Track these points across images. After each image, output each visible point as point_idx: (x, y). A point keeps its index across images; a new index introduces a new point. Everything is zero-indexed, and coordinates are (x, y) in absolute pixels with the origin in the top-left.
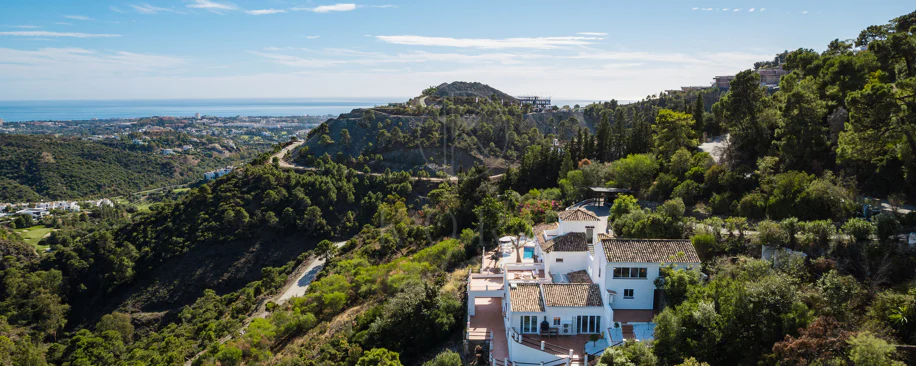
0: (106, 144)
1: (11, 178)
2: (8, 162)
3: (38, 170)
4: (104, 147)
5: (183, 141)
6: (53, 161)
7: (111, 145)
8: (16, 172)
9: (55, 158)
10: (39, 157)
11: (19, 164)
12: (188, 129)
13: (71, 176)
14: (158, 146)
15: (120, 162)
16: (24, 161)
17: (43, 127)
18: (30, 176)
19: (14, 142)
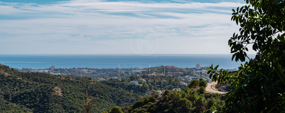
0: (109, 84)
1: (27, 107)
2: (29, 93)
3: (48, 102)
4: (103, 85)
5: (174, 85)
6: (60, 94)
7: (113, 85)
8: (33, 102)
9: (63, 92)
10: (51, 90)
11: (35, 95)
12: (187, 77)
13: (71, 108)
14: (150, 88)
15: (114, 100)
16: (40, 93)
17: (80, 73)
18: (42, 106)
19: (39, 78)
